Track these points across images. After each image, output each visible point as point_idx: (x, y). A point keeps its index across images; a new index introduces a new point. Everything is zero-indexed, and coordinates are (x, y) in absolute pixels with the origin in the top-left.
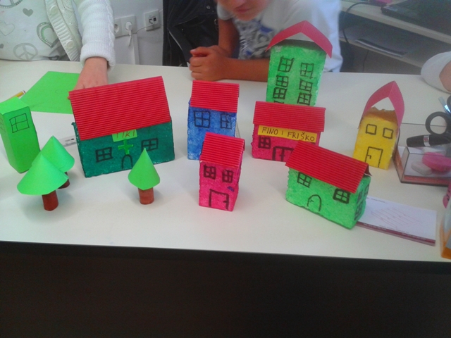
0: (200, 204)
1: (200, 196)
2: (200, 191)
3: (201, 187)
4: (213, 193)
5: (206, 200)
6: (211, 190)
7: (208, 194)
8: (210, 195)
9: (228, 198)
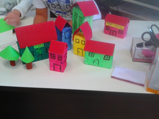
0: (51, 70)
1: (50, 66)
2: (50, 64)
3: (50, 63)
4: (55, 65)
5: (52, 68)
6: (54, 63)
7: (53, 65)
8: (54, 66)
9: (61, 67)
